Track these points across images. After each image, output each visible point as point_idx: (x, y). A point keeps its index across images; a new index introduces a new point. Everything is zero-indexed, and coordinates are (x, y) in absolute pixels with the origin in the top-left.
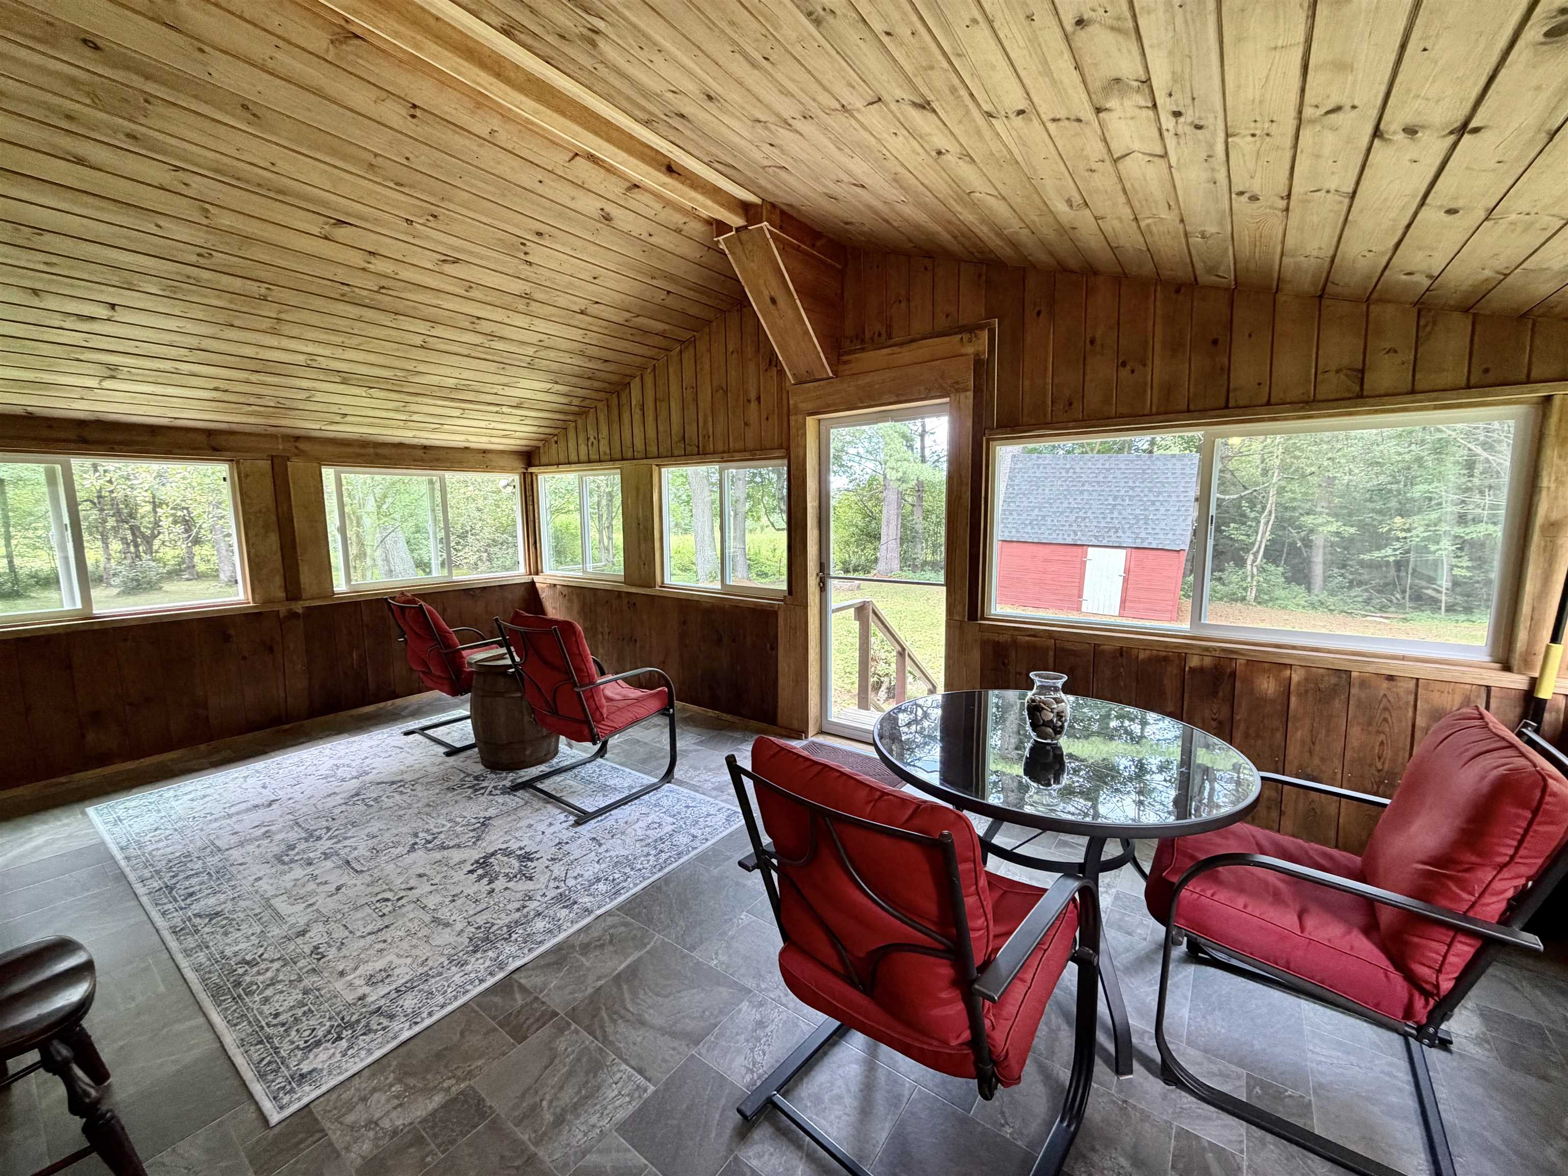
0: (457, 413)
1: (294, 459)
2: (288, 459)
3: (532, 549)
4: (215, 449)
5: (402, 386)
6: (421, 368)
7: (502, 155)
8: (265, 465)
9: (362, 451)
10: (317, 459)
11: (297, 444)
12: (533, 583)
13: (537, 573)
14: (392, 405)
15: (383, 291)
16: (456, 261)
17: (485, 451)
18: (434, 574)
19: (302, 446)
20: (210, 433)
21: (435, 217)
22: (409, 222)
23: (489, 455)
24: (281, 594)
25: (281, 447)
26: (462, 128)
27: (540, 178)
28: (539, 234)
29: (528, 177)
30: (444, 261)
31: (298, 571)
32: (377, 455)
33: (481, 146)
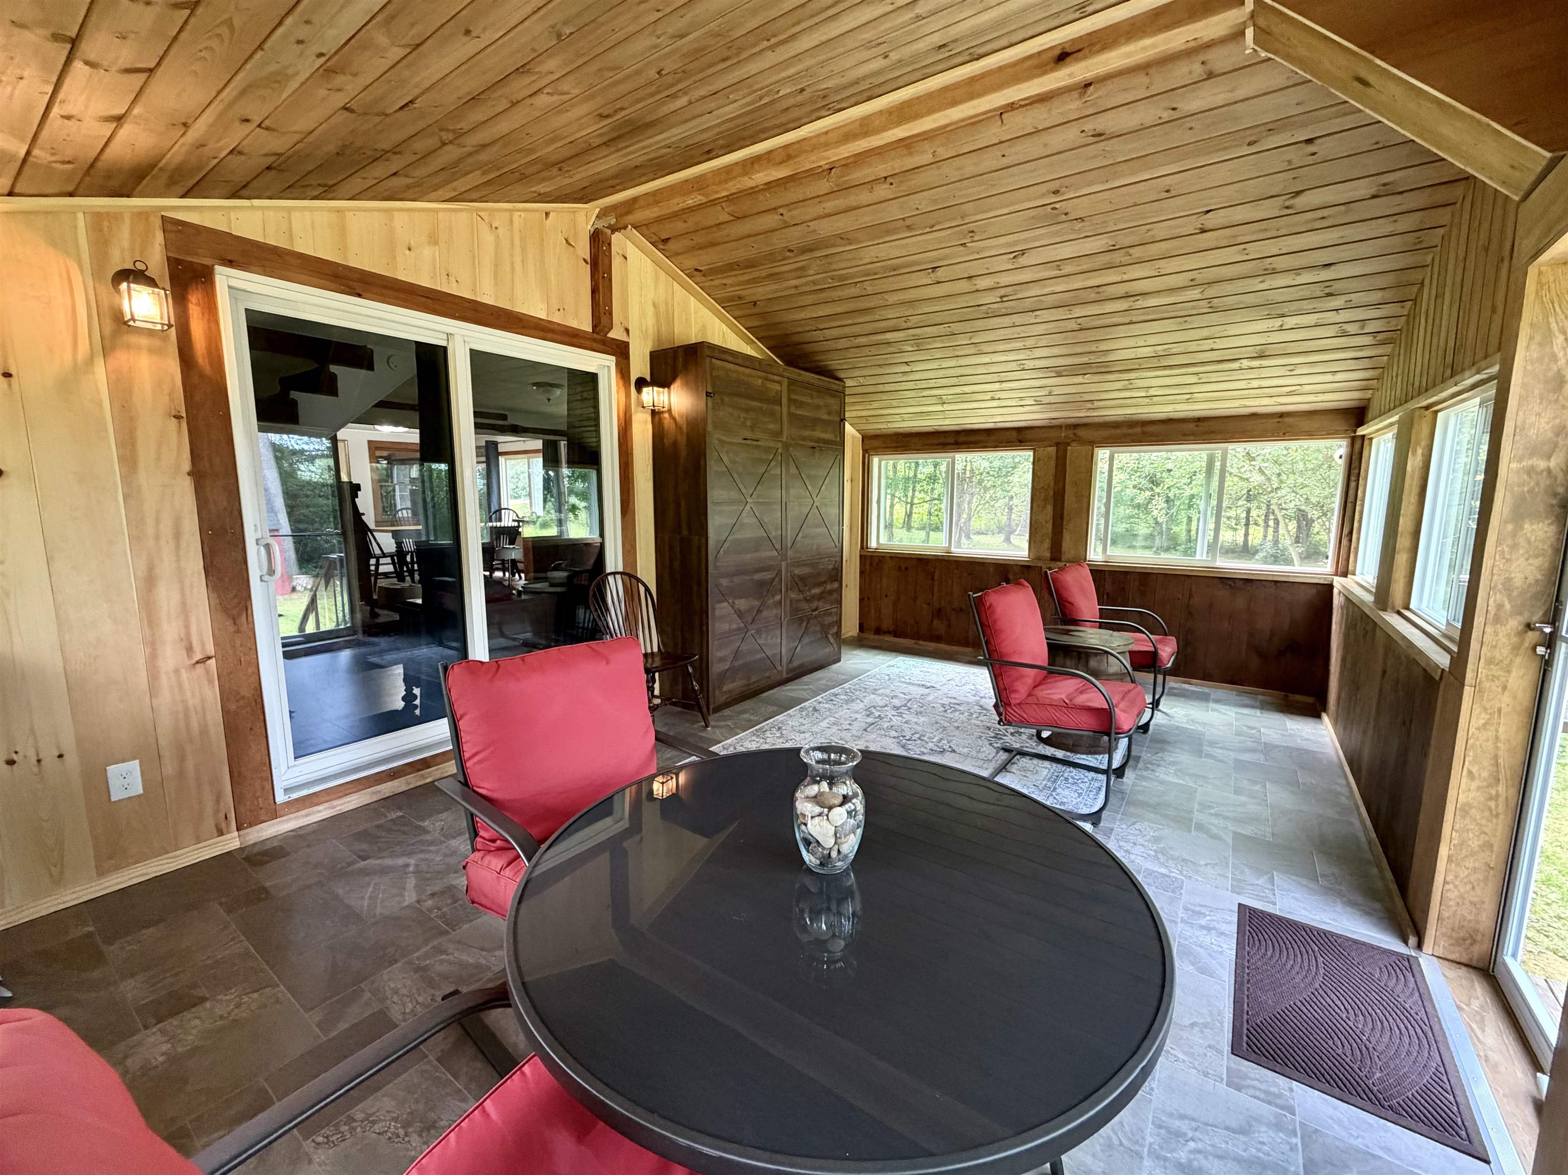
0: (1194, 379)
1: (1073, 444)
2: (1069, 445)
3: (1345, 542)
4: (1021, 441)
5: (1108, 366)
6: (1104, 346)
7: (957, 162)
8: (1052, 450)
9: (1130, 431)
10: (1090, 442)
11: (1076, 431)
12: (1330, 587)
13: (1345, 574)
14: (1118, 385)
15: (1005, 299)
16: (1023, 252)
17: (1282, 415)
18: (1198, 557)
19: (1081, 432)
20: (1019, 430)
21: (973, 232)
22: (963, 245)
23: (1287, 420)
24: (1048, 555)
25: (1063, 435)
26: (918, 168)
27: (999, 154)
28: (1056, 192)
29: (990, 160)
30: (1015, 257)
31: (1062, 536)
32: (1144, 433)
33: (938, 168)
